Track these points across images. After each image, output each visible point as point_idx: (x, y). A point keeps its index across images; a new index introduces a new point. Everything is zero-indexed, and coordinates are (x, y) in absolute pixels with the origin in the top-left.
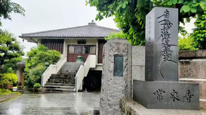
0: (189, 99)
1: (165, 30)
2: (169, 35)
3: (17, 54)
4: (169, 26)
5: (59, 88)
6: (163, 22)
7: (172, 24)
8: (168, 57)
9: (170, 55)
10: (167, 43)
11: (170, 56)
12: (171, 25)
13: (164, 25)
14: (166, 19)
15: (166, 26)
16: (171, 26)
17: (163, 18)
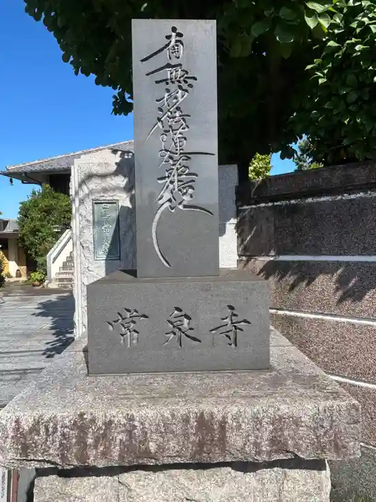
0: (231, 334)
1: (172, 102)
2: (185, 117)
4: (185, 86)
7: (195, 79)
8: (184, 194)
9: (191, 187)
10: (179, 148)
11: (190, 191)
12: (190, 81)
13: (167, 83)
14: (174, 62)
16: (190, 86)
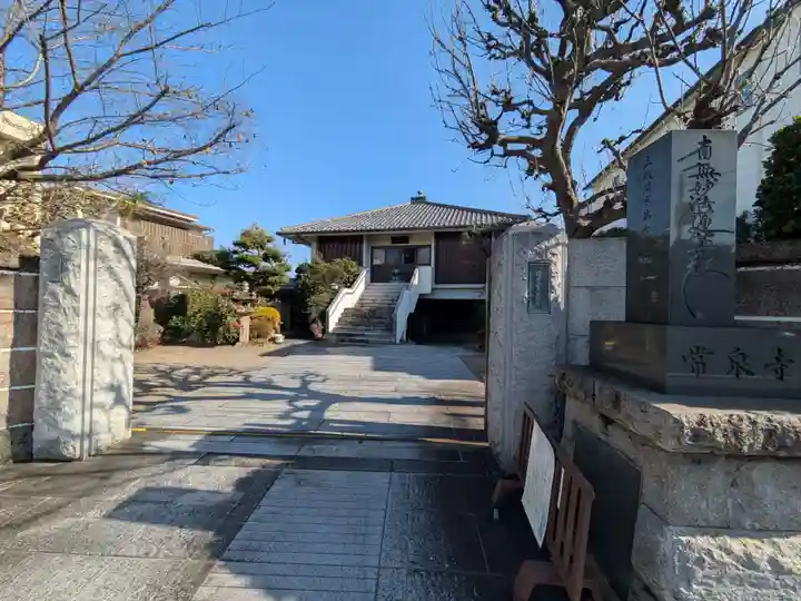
0: (779, 372)
1: (701, 192)
2: (711, 204)
3: (277, 268)
4: (712, 180)
5: (363, 335)
6: (696, 171)
7: (719, 174)
10: (705, 227)
12: (717, 177)
13: (698, 178)
14: (702, 162)
15: (703, 181)
16: (716, 180)
17: (695, 160)
